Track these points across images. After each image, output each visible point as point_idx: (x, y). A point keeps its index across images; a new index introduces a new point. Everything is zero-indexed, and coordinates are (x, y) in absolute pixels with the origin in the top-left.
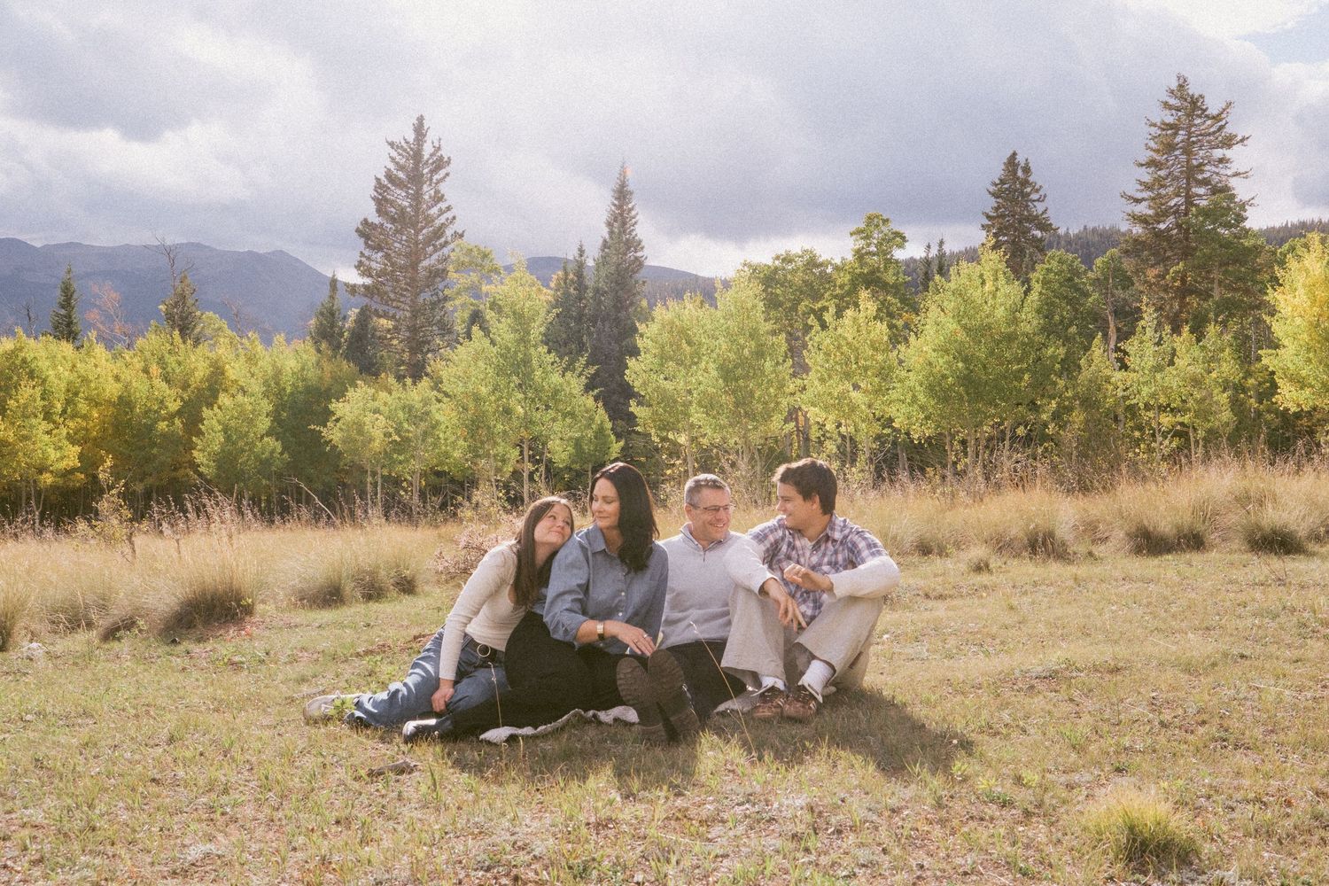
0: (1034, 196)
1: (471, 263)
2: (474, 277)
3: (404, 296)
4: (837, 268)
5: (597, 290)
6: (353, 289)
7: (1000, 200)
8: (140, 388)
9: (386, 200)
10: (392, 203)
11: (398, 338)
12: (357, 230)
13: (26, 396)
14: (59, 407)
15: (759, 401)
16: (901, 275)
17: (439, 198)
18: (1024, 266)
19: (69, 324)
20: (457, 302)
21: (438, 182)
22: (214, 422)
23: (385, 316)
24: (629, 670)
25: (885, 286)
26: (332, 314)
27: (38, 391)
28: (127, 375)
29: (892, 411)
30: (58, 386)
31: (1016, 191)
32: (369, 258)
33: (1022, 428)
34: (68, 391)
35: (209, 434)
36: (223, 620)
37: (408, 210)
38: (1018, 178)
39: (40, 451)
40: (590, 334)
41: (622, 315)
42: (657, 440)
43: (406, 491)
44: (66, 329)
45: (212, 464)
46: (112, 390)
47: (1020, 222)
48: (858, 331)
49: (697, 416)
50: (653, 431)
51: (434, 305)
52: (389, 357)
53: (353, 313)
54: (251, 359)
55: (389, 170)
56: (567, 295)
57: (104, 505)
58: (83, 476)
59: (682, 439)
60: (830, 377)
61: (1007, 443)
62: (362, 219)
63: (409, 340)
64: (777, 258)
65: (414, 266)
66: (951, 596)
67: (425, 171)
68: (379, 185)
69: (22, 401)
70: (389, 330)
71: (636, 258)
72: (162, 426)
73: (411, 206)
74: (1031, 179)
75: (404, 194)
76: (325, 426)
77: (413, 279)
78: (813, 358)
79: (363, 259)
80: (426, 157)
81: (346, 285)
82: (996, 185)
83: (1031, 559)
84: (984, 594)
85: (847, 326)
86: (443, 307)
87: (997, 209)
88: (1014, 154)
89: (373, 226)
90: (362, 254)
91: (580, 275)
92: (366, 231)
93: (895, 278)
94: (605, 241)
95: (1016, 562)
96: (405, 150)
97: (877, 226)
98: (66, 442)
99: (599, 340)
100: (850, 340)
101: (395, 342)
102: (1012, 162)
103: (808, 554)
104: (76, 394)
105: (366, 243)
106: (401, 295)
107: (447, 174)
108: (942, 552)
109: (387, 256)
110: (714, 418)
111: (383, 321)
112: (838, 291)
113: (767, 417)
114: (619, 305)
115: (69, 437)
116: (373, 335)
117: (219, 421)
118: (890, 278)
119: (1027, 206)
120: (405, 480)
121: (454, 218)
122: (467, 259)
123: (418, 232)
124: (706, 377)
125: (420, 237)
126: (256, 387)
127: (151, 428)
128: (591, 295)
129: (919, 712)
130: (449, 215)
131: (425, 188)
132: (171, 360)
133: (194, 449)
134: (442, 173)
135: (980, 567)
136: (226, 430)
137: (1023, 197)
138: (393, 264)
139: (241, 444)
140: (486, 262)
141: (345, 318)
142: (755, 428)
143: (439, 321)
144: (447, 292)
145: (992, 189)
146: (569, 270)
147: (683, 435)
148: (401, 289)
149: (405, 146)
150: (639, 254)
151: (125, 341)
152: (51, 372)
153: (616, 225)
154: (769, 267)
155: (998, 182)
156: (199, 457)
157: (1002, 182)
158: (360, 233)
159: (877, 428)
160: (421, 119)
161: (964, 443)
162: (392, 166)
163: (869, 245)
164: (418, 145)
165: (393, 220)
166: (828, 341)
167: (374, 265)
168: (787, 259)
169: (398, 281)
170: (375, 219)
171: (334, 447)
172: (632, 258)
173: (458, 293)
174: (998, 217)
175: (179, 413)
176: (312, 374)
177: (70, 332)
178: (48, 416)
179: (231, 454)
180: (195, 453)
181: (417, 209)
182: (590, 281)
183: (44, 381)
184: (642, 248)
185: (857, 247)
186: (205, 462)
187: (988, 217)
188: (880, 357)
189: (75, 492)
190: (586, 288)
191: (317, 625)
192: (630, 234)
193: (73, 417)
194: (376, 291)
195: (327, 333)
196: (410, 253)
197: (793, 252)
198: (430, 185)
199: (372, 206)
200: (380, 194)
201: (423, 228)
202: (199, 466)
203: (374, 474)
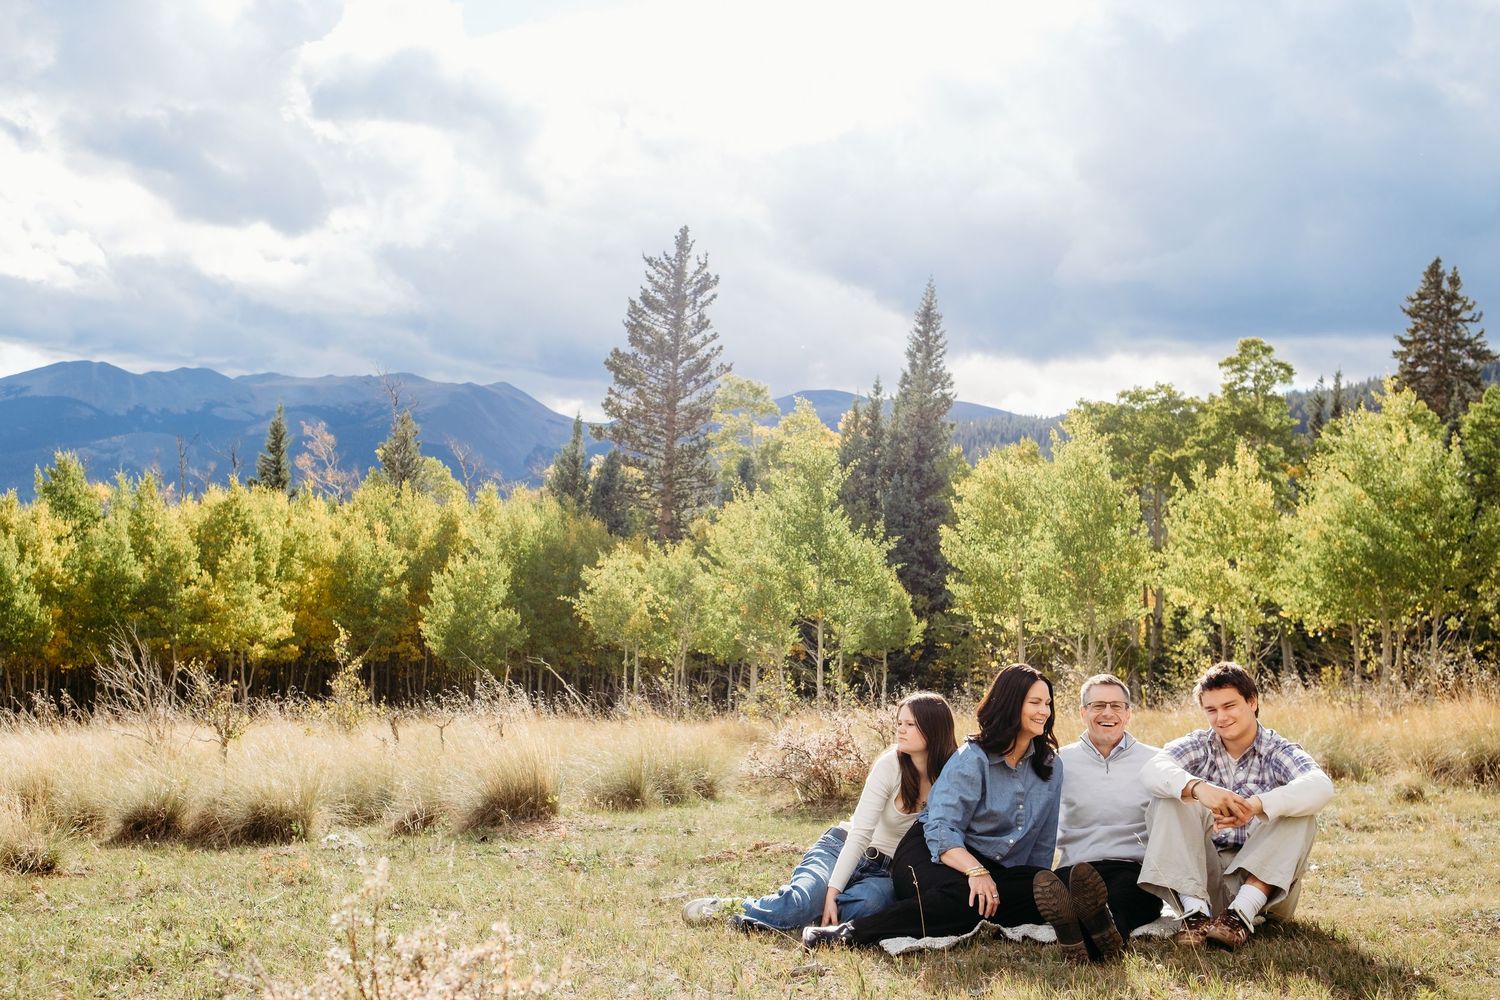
0: (1465, 315)
1: (742, 401)
2: (743, 418)
3: (659, 440)
4: (1202, 409)
5: (895, 437)
6: (599, 431)
7: (1418, 320)
8: (363, 547)
9: (642, 327)
10: (648, 330)
11: (649, 491)
12: (607, 363)
13: (239, 554)
14: (274, 566)
15: (1108, 579)
16: (1285, 417)
17: (702, 324)
18: (1451, 406)
19: (277, 471)
20: (723, 448)
21: (703, 305)
22: (444, 588)
23: (636, 464)
24: (1048, 884)
25: (1264, 432)
26: (575, 462)
27: (251, 549)
28: (347, 532)
29: (1278, 596)
30: (274, 544)
31: (1440, 307)
32: (618, 396)
33: (1453, 619)
34: (283, 549)
35: (438, 603)
36: (529, 819)
37: (667, 338)
38: (1443, 292)
39: (251, 619)
40: (885, 489)
41: (926, 466)
42: (979, 624)
43: (665, 676)
44: (275, 478)
45: (440, 638)
46: (332, 549)
47: (1446, 348)
48: (1236, 494)
49: (1029, 596)
50: (974, 614)
51: (693, 453)
52: (641, 514)
53: (598, 461)
54: (486, 515)
55: (646, 291)
56: (858, 441)
57: (338, 684)
58: (297, 649)
59: (1012, 625)
60: (1198, 550)
61: (1434, 639)
62: (611, 349)
63: (662, 493)
64: (1123, 395)
65: (672, 406)
66: (1379, 829)
67: (688, 292)
68: (634, 309)
69: (235, 561)
70: (639, 481)
71: (944, 396)
72: (386, 592)
73: (670, 333)
74: (1460, 293)
75: (662, 319)
76: (577, 597)
77: (671, 421)
78: (1177, 528)
79: (612, 397)
80: (688, 277)
81: (592, 426)
82: (1413, 300)
83: (1478, 788)
84: (1421, 828)
85: (1220, 487)
86: (704, 454)
87: (1414, 332)
88: (1438, 261)
89: (625, 358)
90: (611, 391)
91: (875, 417)
92: (617, 365)
93: (1278, 421)
94: (905, 375)
95: (1458, 791)
96: (665, 268)
97: (1256, 355)
98: (280, 608)
99: (895, 496)
100: (1225, 504)
101: (646, 495)
102: (1434, 271)
103: (1233, 769)
104: (291, 553)
105: (616, 377)
106: (655, 439)
107: (714, 296)
108: (1358, 775)
109: (640, 393)
111: (633, 471)
112: (1202, 437)
113: (1118, 598)
114: (922, 454)
115: (282, 603)
116: (622, 487)
117: (449, 589)
118: (1271, 420)
119: (1456, 328)
120: (665, 664)
121: (721, 348)
122: (736, 397)
123: (677, 364)
124: (1041, 550)
125: (680, 371)
126: (492, 548)
127: (373, 594)
128: (887, 441)
129: (1365, 947)
130: (715, 344)
131: (688, 312)
132: (397, 515)
133: (421, 619)
134: (708, 294)
135: (1413, 796)
136: (457, 598)
137: (1450, 315)
138: (647, 403)
139: (474, 614)
140: (760, 400)
141: (589, 466)
142: (1104, 612)
143: (699, 471)
144: (711, 436)
145: (1409, 306)
146: (861, 410)
147: (1012, 619)
148: (656, 432)
149: (663, 260)
150: (947, 391)
151: (337, 491)
152: (266, 528)
153: (919, 355)
154: (1114, 407)
155: (1415, 297)
156: (427, 630)
157: (1422, 297)
158: (611, 366)
159: (1261, 617)
160: (685, 231)
161: (1376, 637)
162: (649, 286)
163: (1242, 380)
164: (681, 260)
165: (649, 350)
166: (1197, 506)
167: (624, 403)
168: (1137, 397)
169: (652, 423)
170: (627, 348)
171: (586, 624)
172: (939, 396)
173: (725, 438)
174: (1416, 341)
175: (404, 577)
176: (556, 534)
177: (278, 480)
178: (261, 578)
179: (461, 627)
180: (421, 625)
181: (676, 338)
182: (887, 423)
183: (258, 538)
184: (951, 384)
185: (1227, 382)
186: (433, 636)
187: (1403, 342)
188: (1264, 527)
189: (287, 665)
190: (882, 432)
191: (632, 828)
192: (937, 365)
193: (288, 578)
194: (625, 435)
195: (569, 485)
196: (667, 390)
197: (1145, 388)
198: (694, 308)
199: (625, 333)
200: (635, 319)
201: (682, 361)
202: (425, 640)
203: (631, 656)
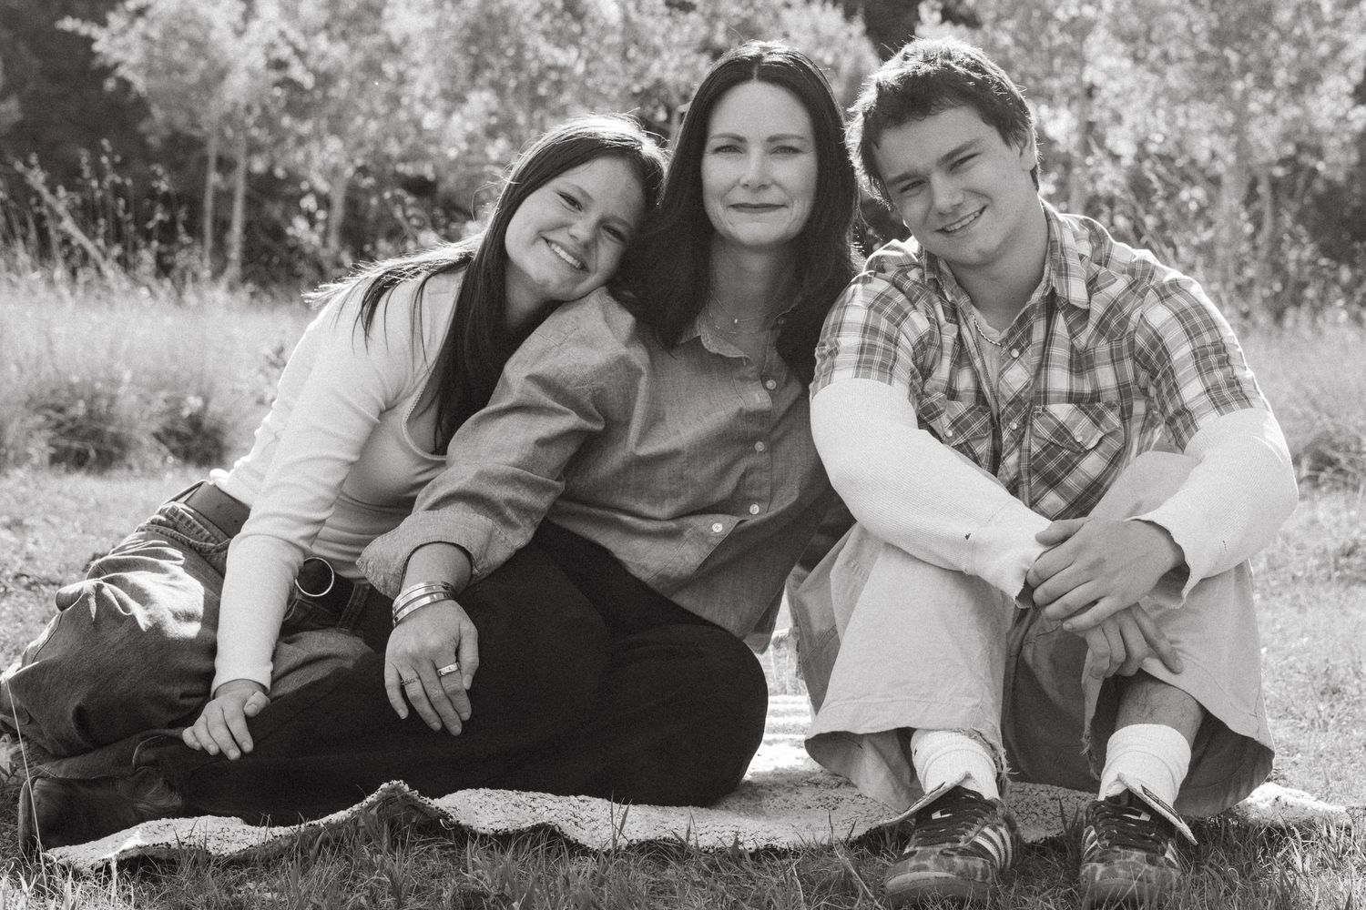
15: (1284, 36)
43: (310, 218)
76: (103, 23)
110: (1154, 70)
113: (1306, 81)
120: (312, 190)
142: (1272, 110)
171: (125, 85)
203: (226, 165)
